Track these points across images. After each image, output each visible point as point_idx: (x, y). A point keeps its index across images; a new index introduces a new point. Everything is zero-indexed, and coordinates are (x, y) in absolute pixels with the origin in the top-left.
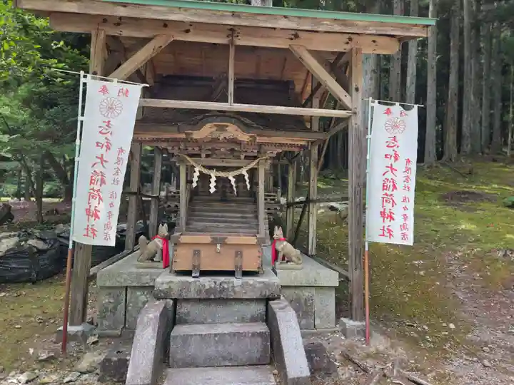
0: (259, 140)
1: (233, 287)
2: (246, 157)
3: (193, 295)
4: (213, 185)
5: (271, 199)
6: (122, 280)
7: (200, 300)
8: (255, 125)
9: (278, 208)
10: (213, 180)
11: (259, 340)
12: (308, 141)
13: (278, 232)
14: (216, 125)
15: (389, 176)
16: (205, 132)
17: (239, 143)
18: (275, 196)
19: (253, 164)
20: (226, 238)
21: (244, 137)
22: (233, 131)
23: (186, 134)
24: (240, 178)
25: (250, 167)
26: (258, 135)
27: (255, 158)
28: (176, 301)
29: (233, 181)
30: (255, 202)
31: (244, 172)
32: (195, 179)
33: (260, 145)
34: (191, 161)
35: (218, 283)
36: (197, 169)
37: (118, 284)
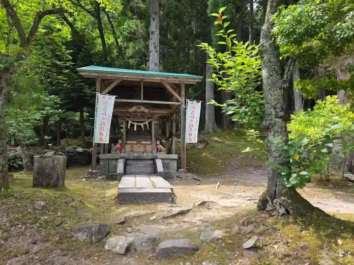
0: (151, 112)
2: (148, 118)
3: (131, 158)
4: (135, 128)
7: (133, 160)
8: (150, 107)
10: (135, 126)
11: (151, 168)
13: (158, 142)
14: (137, 107)
15: (191, 123)
16: (133, 109)
17: (145, 113)
19: (150, 120)
20: (141, 142)
21: (146, 111)
22: (142, 109)
23: (127, 110)
24: (145, 125)
26: (151, 110)
27: (151, 118)
28: (126, 160)
29: (143, 126)
30: (151, 135)
31: (147, 123)
32: (129, 126)
33: (152, 114)
34: (127, 119)
35: (139, 154)
36: (130, 122)
37: (106, 158)
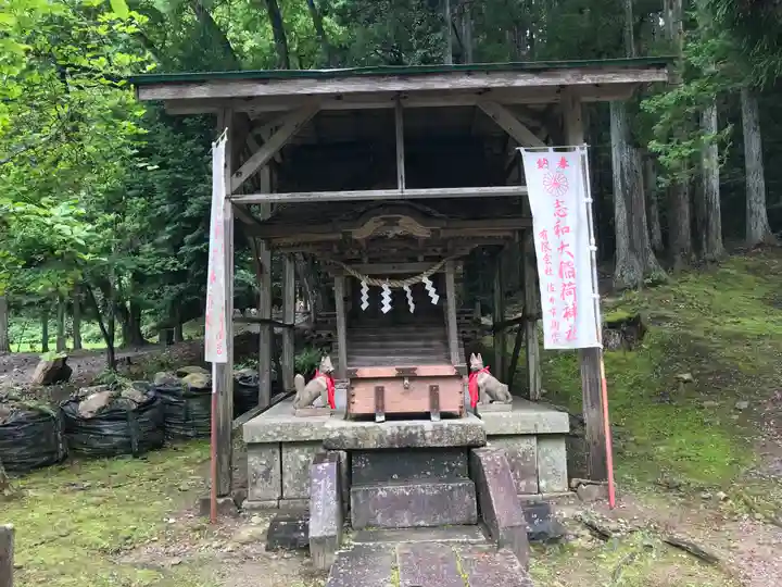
0: (443, 234)
1: (423, 432)
2: (427, 259)
4: (386, 301)
5: (466, 318)
6: (275, 434)
8: (437, 215)
9: (478, 330)
10: (386, 293)
12: (514, 231)
13: (476, 362)
14: (383, 219)
16: (362, 233)
18: (470, 312)
19: (436, 268)
20: (415, 369)
21: (422, 231)
22: (406, 224)
23: (343, 233)
25: (432, 272)
26: (443, 228)
27: (438, 259)
28: (350, 453)
29: (409, 293)
31: (425, 279)
33: (445, 241)
35: (403, 428)
36: (363, 284)
37: (270, 440)
